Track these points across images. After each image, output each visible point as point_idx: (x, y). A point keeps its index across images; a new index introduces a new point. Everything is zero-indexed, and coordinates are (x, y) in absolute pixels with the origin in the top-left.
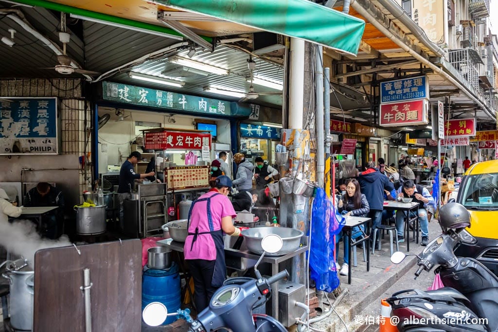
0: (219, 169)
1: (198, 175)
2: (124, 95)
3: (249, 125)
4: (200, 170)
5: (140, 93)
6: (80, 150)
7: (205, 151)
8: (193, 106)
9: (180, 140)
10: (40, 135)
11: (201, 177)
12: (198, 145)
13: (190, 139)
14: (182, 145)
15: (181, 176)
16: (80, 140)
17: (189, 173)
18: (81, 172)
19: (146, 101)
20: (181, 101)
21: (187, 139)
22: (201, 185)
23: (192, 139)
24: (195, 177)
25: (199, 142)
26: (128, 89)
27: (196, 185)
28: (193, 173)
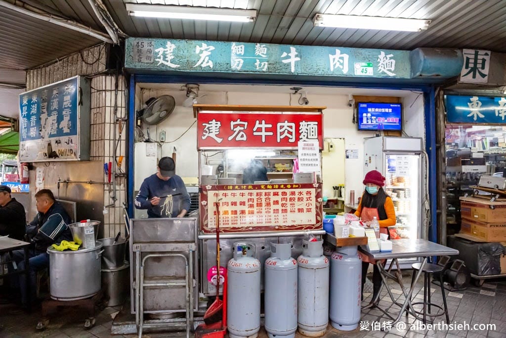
0: (381, 190)
1: (288, 203)
2: (165, 57)
3: (475, 99)
4: (293, 193)
5: (197, 52)
6: (107, 154)
7: (306, 152)
8: (315, 65)
9: (238, 128)
10: (64, 132)
11: (297, 207)
12: (287, 138)
13: (264, 126)
14: (245, 138)
15: (243, 203)
16: (107, 137)
17: (263, 197)
18: (106, 188)
19: (211, 64)
20: (288, 57)
21: (257, 125)
22: (295, 224)
23: (270, 126)
24: (279, 207)
25: (291, 133)
26: (173, 46)
27: (282, 224)
28: (273, 198)
